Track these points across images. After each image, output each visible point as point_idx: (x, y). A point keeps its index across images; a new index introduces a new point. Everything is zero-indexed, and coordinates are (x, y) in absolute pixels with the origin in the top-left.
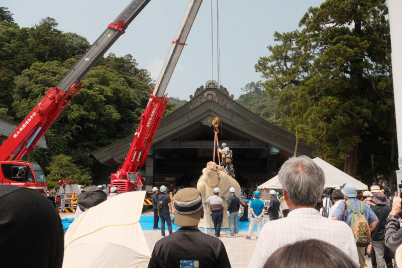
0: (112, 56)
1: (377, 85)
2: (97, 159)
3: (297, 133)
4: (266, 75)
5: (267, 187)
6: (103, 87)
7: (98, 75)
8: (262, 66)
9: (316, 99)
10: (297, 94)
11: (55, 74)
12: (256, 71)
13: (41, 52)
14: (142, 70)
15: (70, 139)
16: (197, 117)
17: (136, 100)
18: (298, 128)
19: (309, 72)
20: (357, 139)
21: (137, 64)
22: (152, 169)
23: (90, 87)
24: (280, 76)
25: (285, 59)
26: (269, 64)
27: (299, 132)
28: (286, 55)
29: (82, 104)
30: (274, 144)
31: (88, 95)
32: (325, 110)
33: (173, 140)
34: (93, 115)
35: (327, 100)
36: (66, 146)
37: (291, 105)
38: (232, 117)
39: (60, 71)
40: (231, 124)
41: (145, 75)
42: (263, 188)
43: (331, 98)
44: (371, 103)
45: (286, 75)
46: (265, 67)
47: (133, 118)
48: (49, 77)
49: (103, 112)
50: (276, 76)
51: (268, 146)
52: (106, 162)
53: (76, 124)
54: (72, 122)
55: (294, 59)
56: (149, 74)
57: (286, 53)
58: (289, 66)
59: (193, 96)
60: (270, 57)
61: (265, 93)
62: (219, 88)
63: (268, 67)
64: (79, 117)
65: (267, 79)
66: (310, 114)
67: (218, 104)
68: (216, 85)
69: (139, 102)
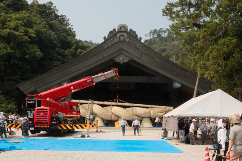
0: (35, 3)
2: (22, 91)
3: (199, 69)
4: (172, 19)
5: (174, 115)
6: (28, 29)
7: (22, 19)
8: (168, 11)
9: (216, 40)
10: (199, 35)
12: (164, 15)
14: (62, 16)
16: (111, 55)
17: (57, 41)
18: (200, 64)
19: (210, 16)
21: (57, 10)
22: (70, 99)
23: (17, 28)
24: (185, 19)
25: (189, 5)
26: (175, 10)
27: (201, 68)
28: (190, 1)
29: (9, 43)
31: (14, 35)
32: (224, 49)
34: (18, 54)
35: (226, 40)
37: (194, 45)
38: (141, 55)
40: (140, 61)
41: (64, 20)
42: (170, 116)
43: (230, 38)
45: (191, 18)
46: (171, 12)
47: (54, 56)
49: (27, 51)
50: (181, 19)
51: (171, 81)
53: (4, 61)
55: (197, 6)
56: (67, 19)
58: (192, 12)
59: (107, 37)
60: (176, 3)
61: (166, 39)
62: (129, 31)
63: (174, 12)
64: (6, 54)
65: (173, 22)
66: (211, 52)
67: (129, 43)
68: (126, 29)
69: (58, 43)
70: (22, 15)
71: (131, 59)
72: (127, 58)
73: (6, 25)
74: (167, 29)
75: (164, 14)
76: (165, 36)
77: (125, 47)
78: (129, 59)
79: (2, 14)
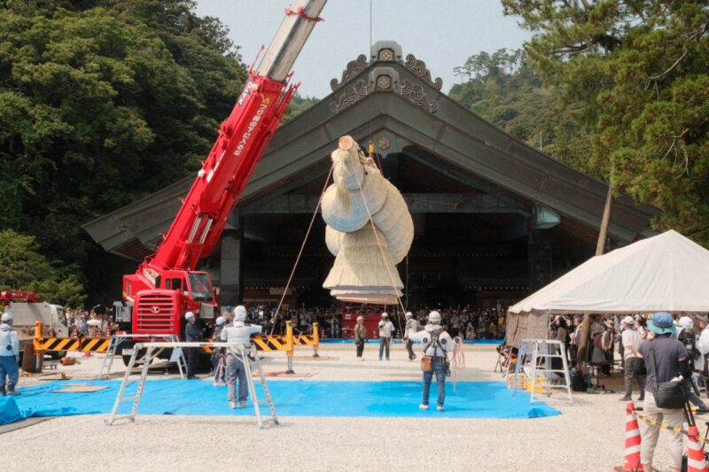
2: (97, 240)
3: (613, 170)
4: (531, 22)
5: (538, 307)
6: (109, 61)
7: (95, 32)
9: (663, 84)
10: (614, 70)
12: (506, 14)
14: (208, 20)
15: (23, 188)
17: (194, 95)
18: (616, 157)
19: (644, 13)
21: (194, 4)
22: (236, 265)
23: (77, 61)
24: (569, 24)
27: (619, 169)
29: (58, 105)
30: (545, 201)
31: (71, 80)
32: (690, 111)
33: (289, 193)
34: (83, 134)
35: (697, 85)
36: (21, 209)
37: (599, 98)
38: (440, 133)
40: (438, 150)
41: (214, 33)
42: (527, 309)
45: (587, 19)
47: (186, 140)
49: (109, 124)
50: (558, 24)
51: (530, 206)
52: (120, 248)
53: (44, 155)
54: (33, 150)
56: (223, 29)
59: (340, 81)
61: (515, 81)
62: (405, 61)
64: (49, 136)
65: (535, 32)
66: (650, 121)
67: (404, 99)
68: (397, 54)
69: (200, 101)
70: (94, 19)
71: (411, 144)
72: (399, 140)
73: (48, 50)
74: (518, 52)
75: (506, 9)
76: (512, 73)
77: (392, 109)
78: (406, 144)
79: (34, 20)
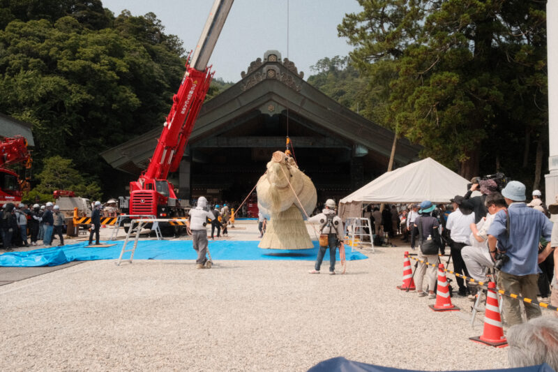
0: (126, 15)
1: (513, 57)
2: (108, 162)
3: (397, 124)
4: (354, 41)
5: (356, 200)
6: (114, 59)
7: (106, 43)
8: (347, 28)
9: (425, 77)
10: (398, 68)
11: (42, 39)
13: (21, 7)
14: (171, 36)
15: (67, 134)
16: (253, 102)
17: (163, 80)
18: (400, 117)
19: (416, 36)
20: (482, 135)
21: (163, 27)
22: (188, 176)
23: (95, 59)
24: (375, 42)
25: (382, 18)
26: (359, 26)
27: (401, 124)
28: (383, 12)
29: (84, 84)
30: (360, 142)
31: (92, 70)
32: (439, 92)
33: (218, 136)
34: (100, 101)
35: (443, 77)
36: (64, 144)
37: (390, 84)
38: (303, 103)
39: (50, 34)
40: (301, 113)
41: (174, 44)
42: (350, 201)
43: (449, 74)
44: (505, 84)
45: (384, 40)
46: (352, 29)
47: (159, 105)
48: (34, 44)
49: (115, 96)
50: (368, 42)
51: (352, 144)
52: (122, 167)
53: (77, 113)
54: (71, 110)
55: (395, 19)
56: (180, 42)
57: (383, 9)
58: (386, 29)
59: (246, 73)
60: (360, 15)
61: (344, 74)
62: (283, 61)
63: (357, 29)
64: (80, 102)
65: (356, 47)
66: (418, 97)
67: (282, 83)
68: (279, 58)
69: (167, 83)
70: (105, 35)
71: (286, 109)
72: (280, 107)
73: (79, 52)
74: (346, 58)
75: (340, 33)
76: (343, 70)
77: (276, 89)
78: (283, 109)
79: (70, 35)
